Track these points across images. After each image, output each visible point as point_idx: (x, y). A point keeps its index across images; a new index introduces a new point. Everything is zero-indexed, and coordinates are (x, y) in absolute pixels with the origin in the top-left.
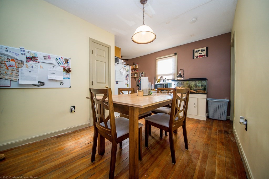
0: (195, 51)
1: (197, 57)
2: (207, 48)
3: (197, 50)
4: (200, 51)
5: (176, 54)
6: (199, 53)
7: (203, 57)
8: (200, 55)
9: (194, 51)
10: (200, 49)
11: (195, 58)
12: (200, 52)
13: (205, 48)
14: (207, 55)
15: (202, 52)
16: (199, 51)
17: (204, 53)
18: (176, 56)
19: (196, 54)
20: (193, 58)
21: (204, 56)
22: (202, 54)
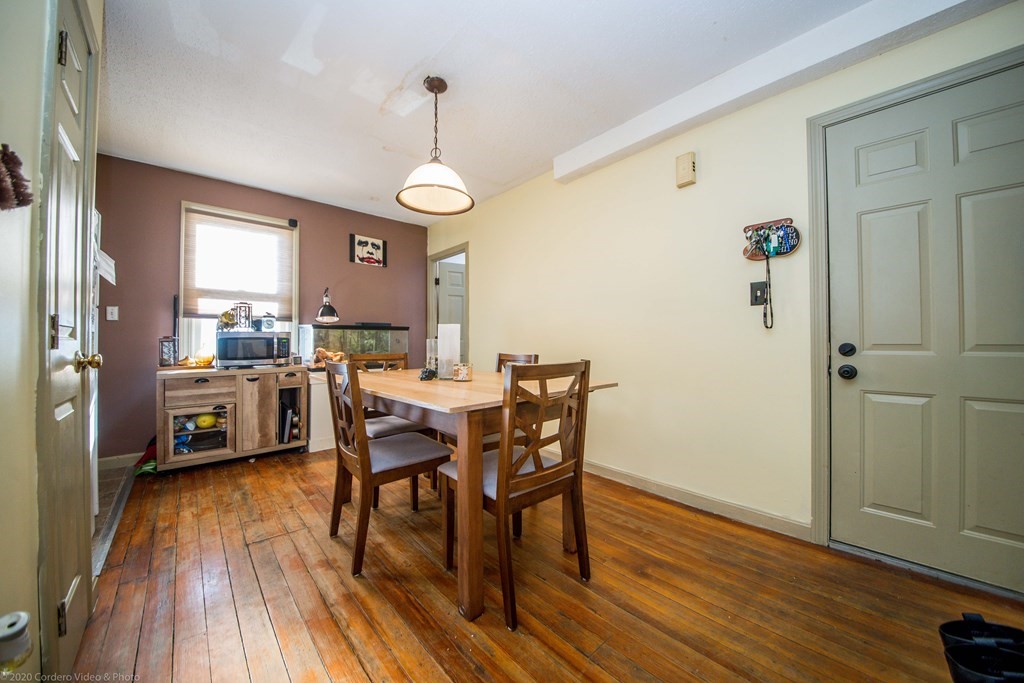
0: (356, 242)
1: (362, 259)
2: (385, 243)
3: (364, 239)
4: (370, 245)
5: (293, 223)
6: (366, 249)
7: (377, 264)
8: (369, 258)
9: (352, 237)
10: (370, 240)
11: (357, 260)
12: (369, 248)
13: (379, 242)
14: (385, 262)
15: (373, 251)
16: (366, 243)
17: (378, 255)
18: (296, 233)
19: (360, 252)
20: (352, 259)
21: (378, 262)
22: (374, 257)
